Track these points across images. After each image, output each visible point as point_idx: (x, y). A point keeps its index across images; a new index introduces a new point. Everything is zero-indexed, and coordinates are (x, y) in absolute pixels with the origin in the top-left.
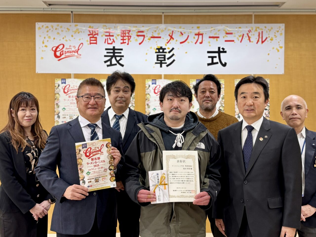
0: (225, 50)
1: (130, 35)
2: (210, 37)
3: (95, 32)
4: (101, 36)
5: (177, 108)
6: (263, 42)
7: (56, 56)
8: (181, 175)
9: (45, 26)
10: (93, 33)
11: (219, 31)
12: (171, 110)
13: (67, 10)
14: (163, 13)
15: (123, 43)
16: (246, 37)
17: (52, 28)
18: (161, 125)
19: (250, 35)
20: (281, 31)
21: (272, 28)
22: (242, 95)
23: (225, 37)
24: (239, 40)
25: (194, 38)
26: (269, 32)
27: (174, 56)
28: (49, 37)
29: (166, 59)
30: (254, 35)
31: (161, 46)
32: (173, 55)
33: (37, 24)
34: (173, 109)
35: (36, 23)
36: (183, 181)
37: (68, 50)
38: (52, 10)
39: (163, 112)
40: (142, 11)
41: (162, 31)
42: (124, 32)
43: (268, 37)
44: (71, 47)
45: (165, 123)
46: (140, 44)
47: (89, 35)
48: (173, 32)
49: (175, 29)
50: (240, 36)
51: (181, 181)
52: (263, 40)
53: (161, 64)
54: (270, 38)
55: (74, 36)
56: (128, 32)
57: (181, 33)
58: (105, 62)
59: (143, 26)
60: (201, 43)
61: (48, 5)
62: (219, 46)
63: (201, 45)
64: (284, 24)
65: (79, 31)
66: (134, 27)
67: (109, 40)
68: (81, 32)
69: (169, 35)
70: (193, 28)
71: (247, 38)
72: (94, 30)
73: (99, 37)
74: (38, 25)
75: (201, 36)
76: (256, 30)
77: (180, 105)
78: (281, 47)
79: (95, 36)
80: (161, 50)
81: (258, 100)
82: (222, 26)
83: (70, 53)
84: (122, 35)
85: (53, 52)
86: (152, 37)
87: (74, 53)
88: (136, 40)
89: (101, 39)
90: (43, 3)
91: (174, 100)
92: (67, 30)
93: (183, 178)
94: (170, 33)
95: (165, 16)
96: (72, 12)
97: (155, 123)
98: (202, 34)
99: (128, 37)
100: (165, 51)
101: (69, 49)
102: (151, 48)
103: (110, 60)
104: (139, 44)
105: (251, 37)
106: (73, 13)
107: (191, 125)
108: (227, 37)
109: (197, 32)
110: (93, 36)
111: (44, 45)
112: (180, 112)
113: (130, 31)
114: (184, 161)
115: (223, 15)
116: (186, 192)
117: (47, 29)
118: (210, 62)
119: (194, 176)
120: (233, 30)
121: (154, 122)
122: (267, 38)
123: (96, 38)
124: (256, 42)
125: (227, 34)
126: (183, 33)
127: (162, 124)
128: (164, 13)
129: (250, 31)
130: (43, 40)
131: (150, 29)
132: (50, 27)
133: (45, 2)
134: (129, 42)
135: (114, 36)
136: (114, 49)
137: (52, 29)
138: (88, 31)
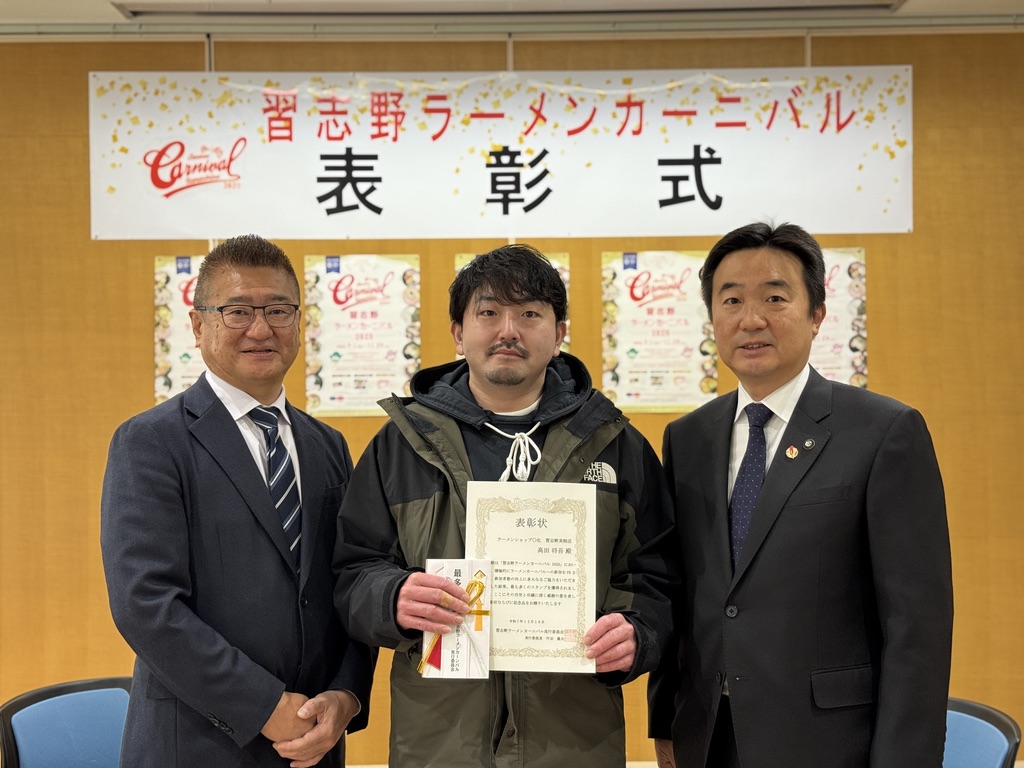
0: (716, 156)
1: (402, 109)
2: (666, 113)
3: (286, 101)
4: (306, 114)
5: (511, 342)
6: (840, 127)
7: (158, 183)
8: (527, 576)
9: (119, 85)
10: (278, 104)
11: (696, 90)
12: (493, 348)
13: (192, 31)
14: (510, 34)
15: (380, 135)
16: (785, 110)
17: (145, 88)
18: (458, 406)
19: (797, 104)
20: (901, 90)
21: (870, 82)
22: (729, 294)
23: (715, 113)
24: (761, 121)
25: (614, 115)
26: (862, 93)
27: (548, 177)
28: (135, 121)
29: (523, 187)
30: (810, 103)
31: (505, 144)
32: (545, 172)
33: (95, 76)
34: (501, 346)
35: (91, 74)
36: (533, 595)
37: (197, 162)
38: (144, 29)
39: (463, 357)
40: (439, 29)
41: (508, 94)
42: (383, 99)
43: (856, 109)
44: (206, 153)
45: (471, 396)
46: (435, 138)
47: (266, 111)
48: (543, 96)
49: (551, 87)
50: (765, 109)
51: (528, 595)
52: (843, 120)
53: (506, 202)
54: (865, 113)
55: (214, 114)
56: (396, 98)
57: (571, 100)
58: (321, 199)
59: (444, 80)
60: (637, 133)
61: (130, 14)
62: (697, 143)
63: (636, 137)
64: (910, 67)
65: (233, 98)
66: (415, 81)
67: (332, 125)
68: (241, 101)
69: (532, 108)
70: (608, 82)
71: (790, 114)
72: (280, 92)
73: (298, 118)
74: (97, 80)
75: (635, 111)
76: (818, 88)
77: (522, 331)
78: (902, 144)
79: (286, 115)
80: (503, 157)
81: (784, 309)
82: (704, 73)
83: (205, 170)
84: (376, 110)
85: (148, 170)
86: (474, 116)
87: (216, 172)
88: (423, 126)
89: (305, 123)
90: (114, 10)
91: (500, 313)
92: (193, 95)
93: (534, 583)
94: (535, 102)
95: (516, 44)
96: (208, 36)
97: (436, 400)
98: (640, 104)
99: (395, 114)
100: (518, 160)
101: (200, 157)
102: (472, 151)
103: (337, 193)
104: (431, 140)
105: (801, 112)
106: (213, 39)
107: (562, 400)
108: (722, 110)
109: (622, 94)
110: (280, 115)
111: (117, 146)
112: (524, 355)
113: (400, 96)
114: (542, 523)
115: (707, 41)
116: (544, 636)
117: (128, 94)
118: (669, 195)
119: (576, 577)
120: (741, 89)
121: (434, 396)
122: (853, 114)
123: (289, 120)
124: (820, 126)
125: (722, 100)
126: (576, 99)
127: (460, 401)
128: (513, 35)
129: (797, 91)
130: (115, 131)
131: (467, 87)
132: (138, 88)
133: (120, 7)
134: (400, 133)
135: (350, 113)
136: (349, 156)
137: (142, 94)
138: (264, 99)
